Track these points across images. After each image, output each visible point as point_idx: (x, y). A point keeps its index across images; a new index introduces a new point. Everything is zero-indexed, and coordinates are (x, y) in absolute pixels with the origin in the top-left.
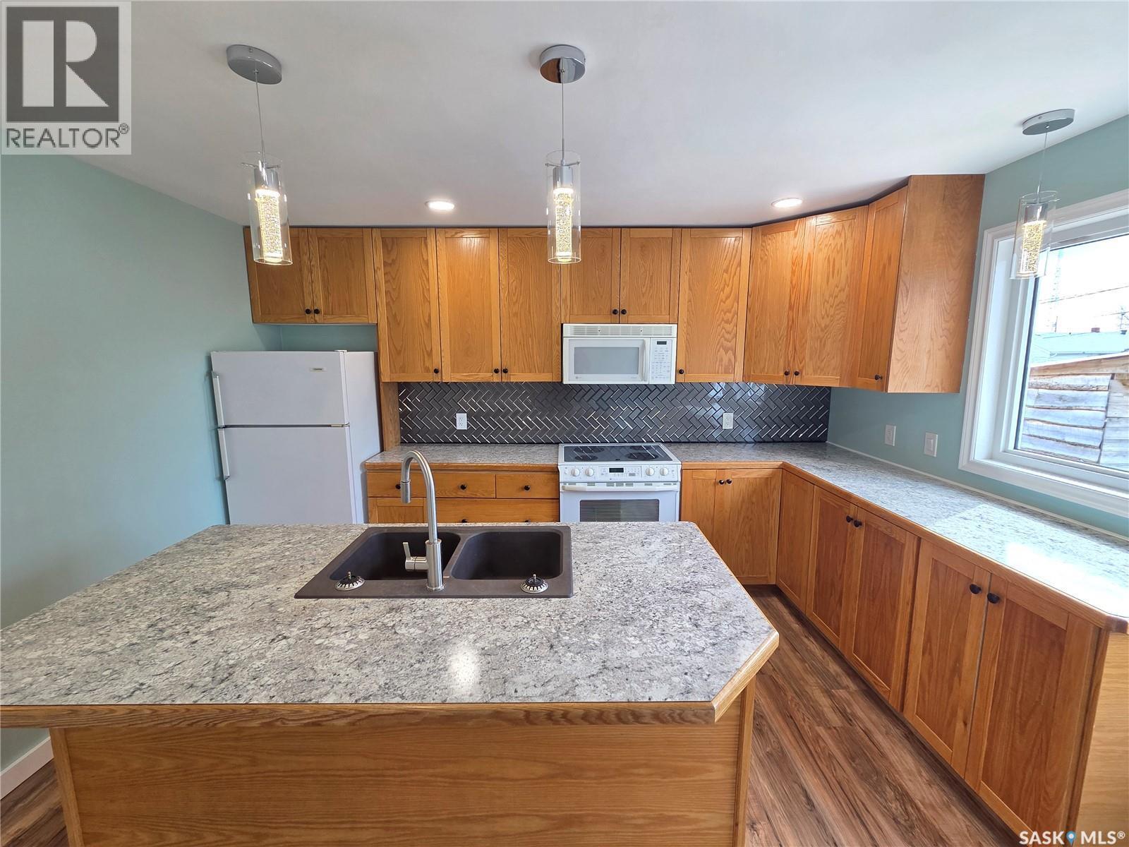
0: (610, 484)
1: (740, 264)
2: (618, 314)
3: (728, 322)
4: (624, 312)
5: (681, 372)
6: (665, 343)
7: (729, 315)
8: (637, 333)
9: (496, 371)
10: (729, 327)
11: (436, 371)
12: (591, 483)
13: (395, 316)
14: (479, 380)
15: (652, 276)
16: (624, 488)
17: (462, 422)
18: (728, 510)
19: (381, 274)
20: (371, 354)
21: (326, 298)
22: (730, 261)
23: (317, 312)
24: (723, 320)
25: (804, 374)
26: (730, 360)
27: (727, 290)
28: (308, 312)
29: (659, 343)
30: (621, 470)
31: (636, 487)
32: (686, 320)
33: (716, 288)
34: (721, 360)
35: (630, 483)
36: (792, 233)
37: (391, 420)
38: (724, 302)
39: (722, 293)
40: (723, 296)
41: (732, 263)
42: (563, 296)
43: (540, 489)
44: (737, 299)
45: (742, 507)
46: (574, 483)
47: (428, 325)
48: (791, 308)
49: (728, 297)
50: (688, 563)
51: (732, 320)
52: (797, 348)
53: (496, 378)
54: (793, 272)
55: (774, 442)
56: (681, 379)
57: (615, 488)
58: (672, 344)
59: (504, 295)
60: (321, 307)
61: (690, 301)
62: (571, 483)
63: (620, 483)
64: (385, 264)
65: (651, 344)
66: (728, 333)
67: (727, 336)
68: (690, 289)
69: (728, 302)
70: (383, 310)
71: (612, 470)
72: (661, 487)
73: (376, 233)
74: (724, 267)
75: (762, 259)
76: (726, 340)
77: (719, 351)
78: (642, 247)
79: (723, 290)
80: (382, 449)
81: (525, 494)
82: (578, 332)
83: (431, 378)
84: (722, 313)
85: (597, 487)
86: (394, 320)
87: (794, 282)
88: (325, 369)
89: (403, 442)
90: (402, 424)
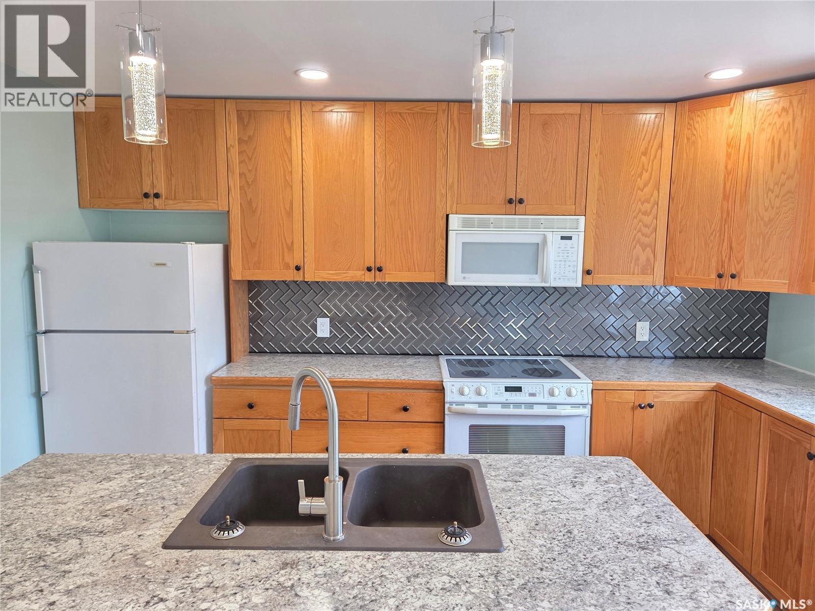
0: (505, 405)
1: (661, 146)
2: (514, 203)
3: (645, 213)
4: (521, 201)
5: (588, 272)
6: (570, 238)
7: (647, 206)
8: (536, 226)
9: (369, 269)
10: (647, 219)
11: (298, 268)
12: (483, 404)
13: (250, 203)
14: (348, 280)
15: (555, 159)
16: (523, 411)
17: (324, 328)
18: (650, 441)
19: (234, 152)
20: (218, 248)
21: (169, 180)
22: (649, 142)
23: (157, 196)
24: (640, 211)
25: (742, 276)
26: (648, 259)
27: (646, 176)
28: (146, 195)
29: (563, 238)
30: (519, 389)
31: (537, 410)
32: (595, 212)
33: (632, 173)
34: (638, 259)
35: (530, 405)
36: (727, 109)
37: (240, 325)
38: (642, 190)
39: (639, 179)
40: (640, 183)
41: (651, 144)
42: (450, 181)
43: (422, 411)
44: (657, 187)
45: (666, 439)
46: (463, 404)
47: (290, 214)
48: (726, 197)
49: (646, 185)
50: (636, 510)
51: (651, 211)
52: (734, 245)
53: (369, 277)
54: (729, 156)
55: (699, 357)
56: (589, 280)
57: (511, 411)
58: (579, 239)
59: (380, 180)
60: (162, 190)
61: (600, 189)
62: (458, 404)
63: (517, 405)
64: (240, 141)
65: (553, 239)
66: (646, 226)
67: (645, 230)
68: (601, 174)
69: (646, 190)
70: (236, 194)
71: (508, 389)
72: (568, 411)
73: (230, 105)
74: (643, 148)
75: (688, 139)
76: (643, 235)
77: (635, 247)
78: (545, 125)
79: (640, 176)
80: (229, 359)
81: (403, 416)
82: (466, 224)
83: (290, 276)
84: (640, 202)
85: (491, 409)
86: (249, 208)
87: (729, 167)
88: (169, 264)
89: (252, 352)
90: (251, 330)
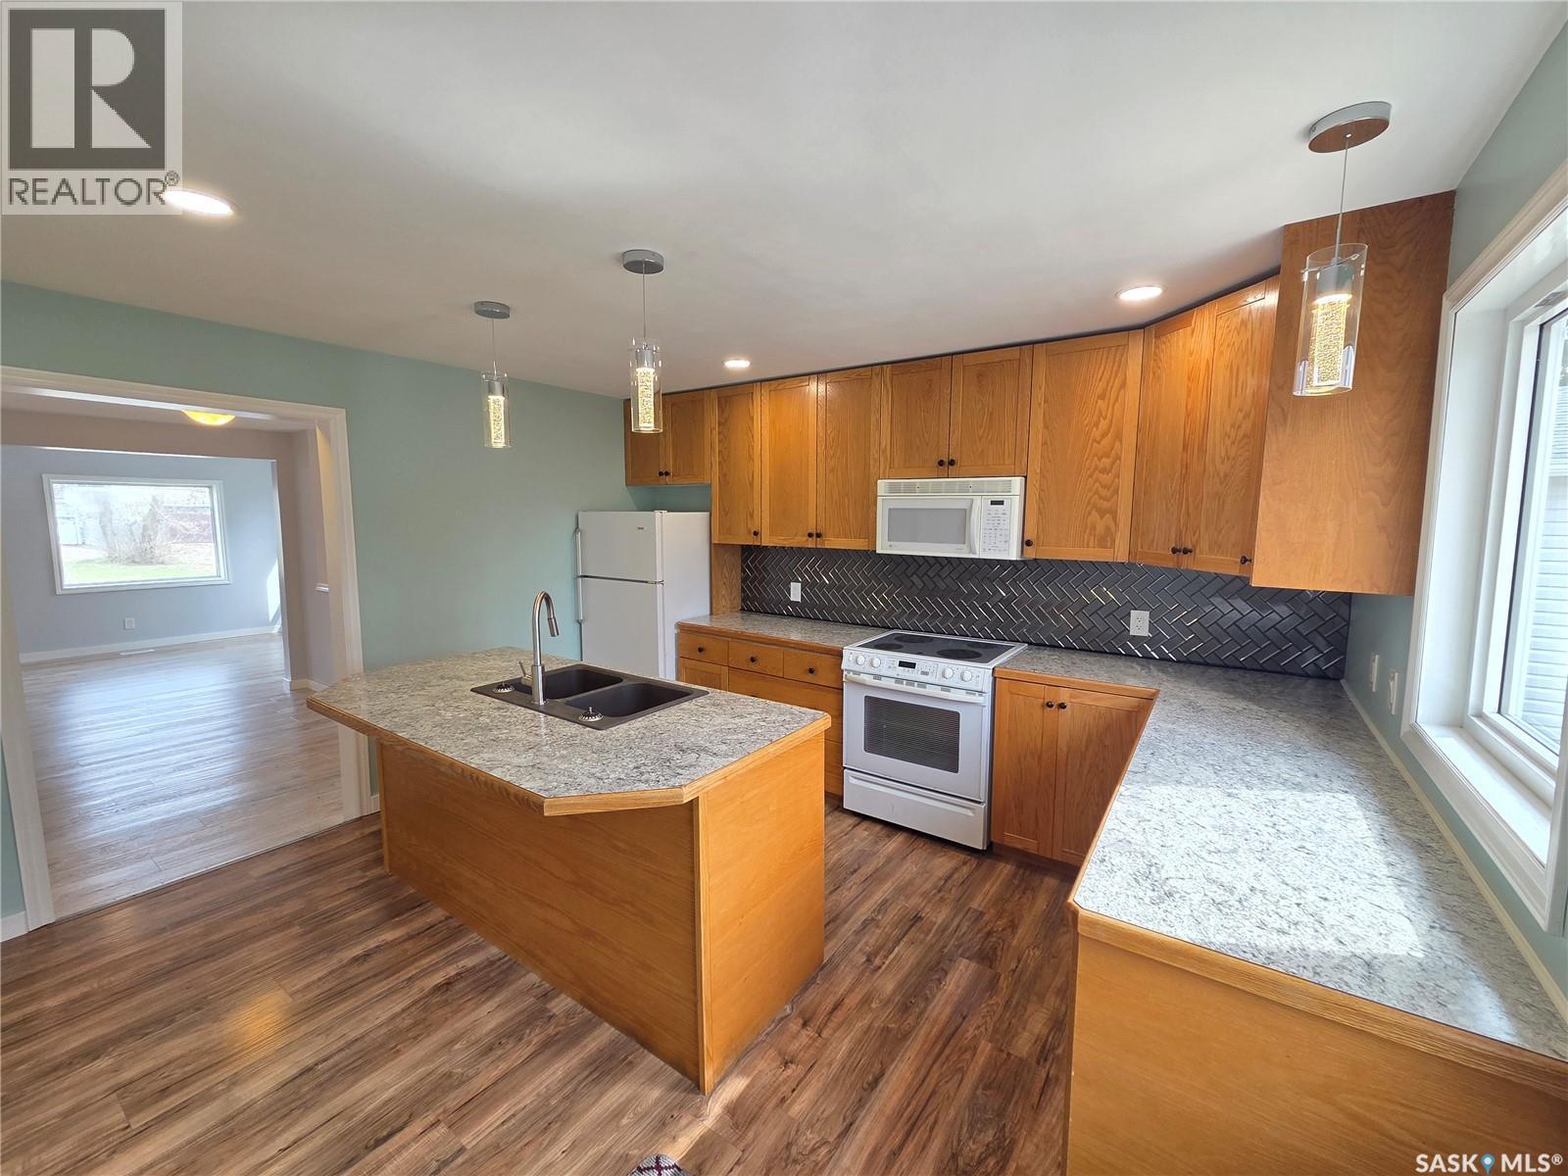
0: (899, 680)
1: (1123, 385)
2: (946, 466)
3: (1104, 471)
4: (952, 463)
5: (1029, 543)
6: (1001, 503)
7: (1106, 461)
8: (964, 489)
9: (810, 535)
10: (1106, 478)
11: (756, 534)
12: (878, 677)
13: (725, 475)
14: (795, 545)
15: (992, 414)
16: (915, 689)
17: (796, 593)
19: (715, 433)
20: (708, 513)
21: (675, 461)
22: (1108, 382)
23: (667, 474)
24: (1096, 468)
25: (1197, 551)
26: (1107, 528)
27: (1104, 424)
28: (661, 474)
29: (993, 503)
30: (912, 666)
31: (930, 691)
32: (1038, 471)
33: (1085, 422)
34: (1094, 528)
35: (922, 684)
36: (1187, 331)
37: (725, 584)
38: (1099, 443)
39: (1095, 429)
40: (1096, 433)
41: (1111, 384)
42: (883, 446)
43: (824, 678)
44: (1120, 437)
46: (859, 673)
47: (751, 484)
49: (1104, 435)
51: (1112, 468)
52: (1191, 511)
53: (811, 544)
56: (1031, 553)
57: (904, 687)
58: (1015, 505)
59: (822, 448)
60: (671, 469)
61: (1045, 444)
62: (855, 673)
63: (911, 682)
64: (719, 423)
65: (981, 505)
66: (1105, 487)
67: (1104, 492)
68: (1046, 427)
69: (1105, 442)
70: (716, 468)
71: (902, 664)
72: (961, 696)
73: (713, 393)
74: (1099, 391)
75: (1154, 373)
76: (1101, 497)
77: (1090, 514)
78: (981, 375)
79: (1097, 425)
80: (711, 613)
81: (809, 678)
82: (893, 489)
83: (752, 540)
84: (1096, 458)
85: (884, 683)
86: (724, 480)
88: (646, 528)
89: (743, 610)
90: (743, 590)
